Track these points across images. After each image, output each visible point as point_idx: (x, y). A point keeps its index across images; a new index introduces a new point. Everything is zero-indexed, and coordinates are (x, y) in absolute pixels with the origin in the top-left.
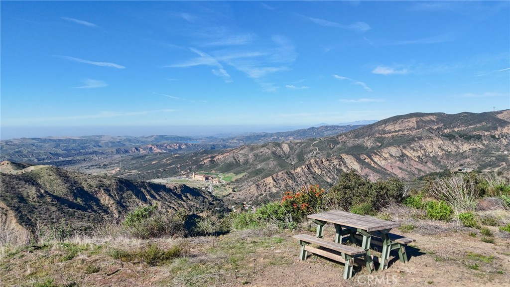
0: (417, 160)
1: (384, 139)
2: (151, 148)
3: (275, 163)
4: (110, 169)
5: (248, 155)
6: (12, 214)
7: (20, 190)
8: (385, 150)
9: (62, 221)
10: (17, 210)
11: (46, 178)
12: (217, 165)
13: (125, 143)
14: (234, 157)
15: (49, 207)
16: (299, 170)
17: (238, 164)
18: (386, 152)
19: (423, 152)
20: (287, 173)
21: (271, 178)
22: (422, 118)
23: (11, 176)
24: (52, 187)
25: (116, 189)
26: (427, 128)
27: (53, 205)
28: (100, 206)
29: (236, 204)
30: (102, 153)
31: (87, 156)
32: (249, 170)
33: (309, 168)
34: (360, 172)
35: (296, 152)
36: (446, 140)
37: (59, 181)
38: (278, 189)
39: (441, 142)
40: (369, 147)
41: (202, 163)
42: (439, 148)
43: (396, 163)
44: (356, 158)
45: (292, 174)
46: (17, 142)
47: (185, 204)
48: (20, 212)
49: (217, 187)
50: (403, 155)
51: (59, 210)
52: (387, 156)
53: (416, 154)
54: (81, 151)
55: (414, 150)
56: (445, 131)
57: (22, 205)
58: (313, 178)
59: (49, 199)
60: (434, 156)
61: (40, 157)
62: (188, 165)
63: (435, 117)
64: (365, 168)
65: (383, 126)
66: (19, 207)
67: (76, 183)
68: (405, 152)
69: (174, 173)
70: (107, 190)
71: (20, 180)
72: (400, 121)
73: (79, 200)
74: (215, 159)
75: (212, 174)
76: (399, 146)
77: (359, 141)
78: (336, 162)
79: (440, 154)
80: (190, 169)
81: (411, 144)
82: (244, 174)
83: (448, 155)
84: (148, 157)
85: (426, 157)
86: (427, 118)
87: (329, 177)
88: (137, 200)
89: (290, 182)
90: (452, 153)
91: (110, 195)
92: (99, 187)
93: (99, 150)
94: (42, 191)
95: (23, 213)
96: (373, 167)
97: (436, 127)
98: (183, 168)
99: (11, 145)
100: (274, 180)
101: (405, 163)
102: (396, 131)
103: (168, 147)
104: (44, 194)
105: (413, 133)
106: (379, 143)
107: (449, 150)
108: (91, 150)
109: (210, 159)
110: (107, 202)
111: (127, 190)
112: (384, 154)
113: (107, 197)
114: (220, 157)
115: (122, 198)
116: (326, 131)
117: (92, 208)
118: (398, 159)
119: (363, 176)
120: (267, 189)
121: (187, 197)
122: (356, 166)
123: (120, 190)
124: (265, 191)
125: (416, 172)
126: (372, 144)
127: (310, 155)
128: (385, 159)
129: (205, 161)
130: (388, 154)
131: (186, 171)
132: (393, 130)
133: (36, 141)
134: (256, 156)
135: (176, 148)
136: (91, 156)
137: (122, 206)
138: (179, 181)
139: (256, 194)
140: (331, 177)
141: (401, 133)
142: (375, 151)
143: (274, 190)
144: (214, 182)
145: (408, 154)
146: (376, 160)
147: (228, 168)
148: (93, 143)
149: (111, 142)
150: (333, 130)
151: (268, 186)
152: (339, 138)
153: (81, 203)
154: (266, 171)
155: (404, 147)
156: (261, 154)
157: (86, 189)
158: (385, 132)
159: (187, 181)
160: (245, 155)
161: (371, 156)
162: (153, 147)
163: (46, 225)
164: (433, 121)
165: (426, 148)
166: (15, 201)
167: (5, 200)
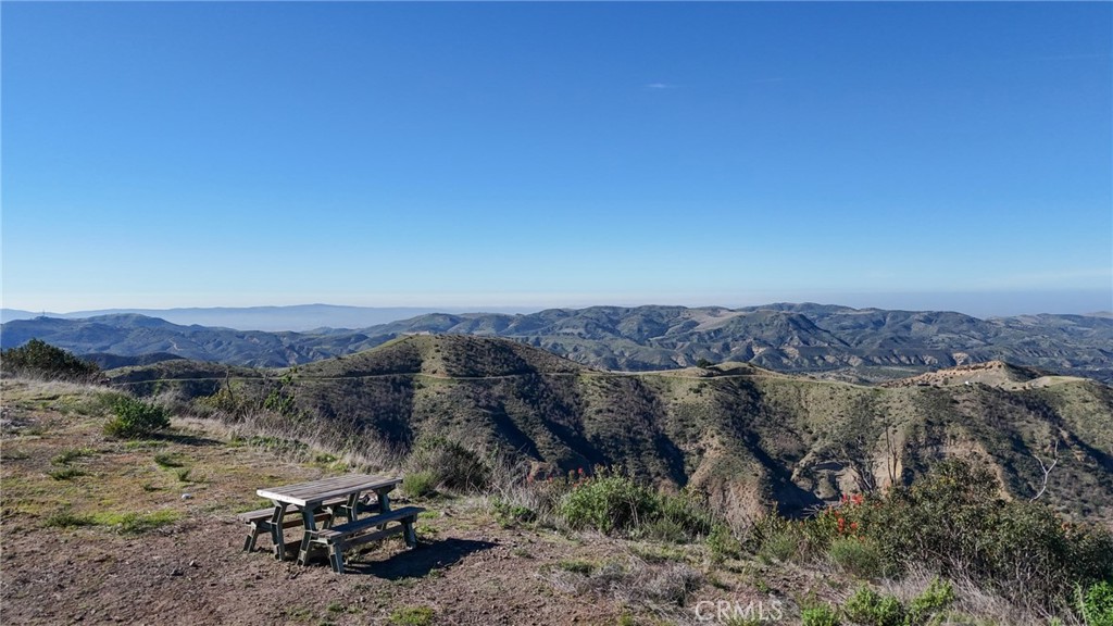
7: (1017, 424)
10: (1008, 465)
11: (1077, 405)
15: (1079, 473)
23: (999, 392)
24: (1089, 428)
27: (1088, 470)
37: (1107, 417)
46: (1028, 323)
48: (1014, 471)
51: (1101, 485)
57: (1018, 456)
59: (1079, 456)
61: (1076, 358)
66: (1012, 460)
71: (1018, 402)
94: (1065, 434)
95: (1021, 474)
99: (1017, 328)
104: (1069, 442)
133: (1071, 322)
163: (1067, 512)
166: (1006, 445)
167: (984, 439)
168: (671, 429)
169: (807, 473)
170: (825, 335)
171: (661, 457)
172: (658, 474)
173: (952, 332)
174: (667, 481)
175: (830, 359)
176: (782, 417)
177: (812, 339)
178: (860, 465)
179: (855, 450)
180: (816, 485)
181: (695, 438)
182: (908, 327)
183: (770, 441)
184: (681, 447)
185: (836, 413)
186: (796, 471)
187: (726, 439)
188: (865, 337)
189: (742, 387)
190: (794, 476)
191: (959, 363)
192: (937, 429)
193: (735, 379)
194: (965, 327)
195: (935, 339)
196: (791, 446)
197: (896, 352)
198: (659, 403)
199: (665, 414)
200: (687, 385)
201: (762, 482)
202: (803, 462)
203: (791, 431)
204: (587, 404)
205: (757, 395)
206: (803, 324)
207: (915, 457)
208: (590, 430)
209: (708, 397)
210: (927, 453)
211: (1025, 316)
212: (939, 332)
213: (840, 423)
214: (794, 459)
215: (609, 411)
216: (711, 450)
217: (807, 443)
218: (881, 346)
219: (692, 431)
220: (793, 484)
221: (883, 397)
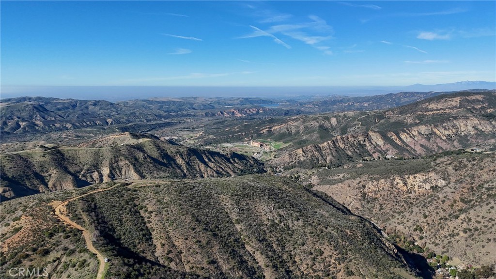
0: (445, 138)
1: (424, 116)
2: (233, 112)
3: (318, 135)
4: (196, 132)
5: (299, 127)
6: (131, 167)
7: (135, 154)
8: (415, 129)
9: (155, 172)
10: (134, 165)
11: (148, 147)
12: (273, 134)
13: (215, 106)
14: (287, 128)
15: (149, 164)
16: (325, 144)
17: (290, 134)
18: (415, 130)
19: (454, 131)
20: (315, 146)
21: (301, 149)
22: (467, 97)
24: (151, 152)
25: (186, 155)
26: (469, 107)
27: (151, 163)
28: (176, 164)
29: (272, 167)
30: (194, 116)
31: (182, 119)
32: (295, 141)
33: (334, 143)
34: (382, 147)
35: (342, 125)
36: (483, 119)
37: (155, 149)
38: (305, 158)
39: (477, 121)
40: (409, 124)
41: (262, 132)
42: (473, 127)
43: (422, 140)
44: (381, 135)
45: (319, 147)
46: (131, 103)
47: (230, 165)
48: (135, 166)
49: (266, 153)
50: (433, 133)
51: (154, 166)
52: (415, 133)
53: (446, 133)
54: (179, 112)
55: (445, 129)
56: (489, 110)
57: (136, 162)
58: (336, 151)
59: (149, 160)
60: (465, 135)
62: (251, 134)
63: (482, 96)
64: (387, 144)
65: (427, 104)
66: (135, 164)
67: (164, 150)
68: (435, 130)
69: (240, 139)
70: (181, 155)
71: (135, 148)
72: (444, 100)
73: (165, 161)
74: (272, 129)
75: (267, 142)
76: (430, 125)
77: (401, 118)
78: (361, 138)
79: (472, 133)
80: (252, 137)
81: (444, 122)
82: (290, 143)
83: (480, 134)
84: (227, 122)
85: (456, 135)
86: (473, 98)
87: (350, 151)
88: (199, 162)
89: (316, 154)
90: (486, 132)
91: (183, 158)
92: (177, 153)
93: (193, 112)
94: (146, 155)
95: (137, 167)
96: (396, 143)
97: (480, 106)
98: (246, 136)
99: (128, 107)
100: (304, 152)
101: (431, 141)
102: (437, 110)
103: (248, 112)
104: (147, 157)
105: (454, 112)
106: (418, 120)
107: (483, 130)
108: (186, 113)
109: (268, 129)
110: (180, 163)
111: (193, 155)
112: (413, 132)
113: (181, 159)
114: (276, 128)
115: (190, 160)
116: (405, 97)
117: (171, 165)
118: (425, 136)
119: (384, 151)
120: (297, 158)
121: (234, 161)
122: (381, 142)
123: (189, 155)
124: (295, 159)
125: (436, 150)
126: (412, 121)
127: (352, 129)
128: (413, 137)
129: (264, 131)
130: (417, 132)
131: (248, 138)
132: (435, 108)
133: (145, 103)
134: (306, 128)
135: (255, 112)
136: (185, 119)
137: (189, 165)
138: (241, 146)
139: (289, 161)
140: (352, 150)
141: (442, 111)
142: (405, 129)
143: (302, 159)
144: (266, 149)
145: (438, 133)
146: (403, 136)
147: (281, 137)
148: (189, 106)
149: (203, 105)
150: (412, 97)
151: (298, 156)
152: (387, 113)
153: (166, 162)
154: (309, 142)
155: (436, 126)
156: (310, 126)
157: (169, 154)
158: (427, 110)
159: (247, 146)
160: (297, 127)
161: (399, 133)
162: (235, 111)
164: (478, 101)
165: (459, 127)
166: (133, 160)
167: (128, 159)
168: (38, 170)
169: (84, 176)
170: (52, 114)
171: (37, 179)
172: (38, 184)
173: (105, 109)
174: (42, 186)
175: (57, 125)
176: (72, 160)
177: (46, 116)
178: (98, 171)
179: (96, 167)
180: (87, 179)
181: (47, 171)
182: (87, 108)
183: (71, 168)
184: (43, 175)
185: (89, 157)
186: (80, 176)
187: (58, 170)
188: (70, 114)
189: (58, 153)
190: (80, 177)
191: (109, 124)
192: (117, 158)
193: (54, 150)
194: (109, 107)
195: (99, 113)
196: (78, 169)
197: (85, 120)
198: (30, 162)
199: (34, 165)
200: (39, 155)
201: (73, 180)
202: (82, 173)
203: (76, 164)
204: (4, 166)
205: (63, 155)
206: (41, 109)
207: (112, 167)
208: (10, 175)
209: (48, 158)
210: (115, 165)
211: (130, 100)
212: (100, 110)
213: (90, 160)
214: (79, 172)
215: (15, 167)
216: (53, 174)
217: (82, 167)
218: (78, 117)
219: (46, 169)
220: (80, 179)
221: (101, 151)
